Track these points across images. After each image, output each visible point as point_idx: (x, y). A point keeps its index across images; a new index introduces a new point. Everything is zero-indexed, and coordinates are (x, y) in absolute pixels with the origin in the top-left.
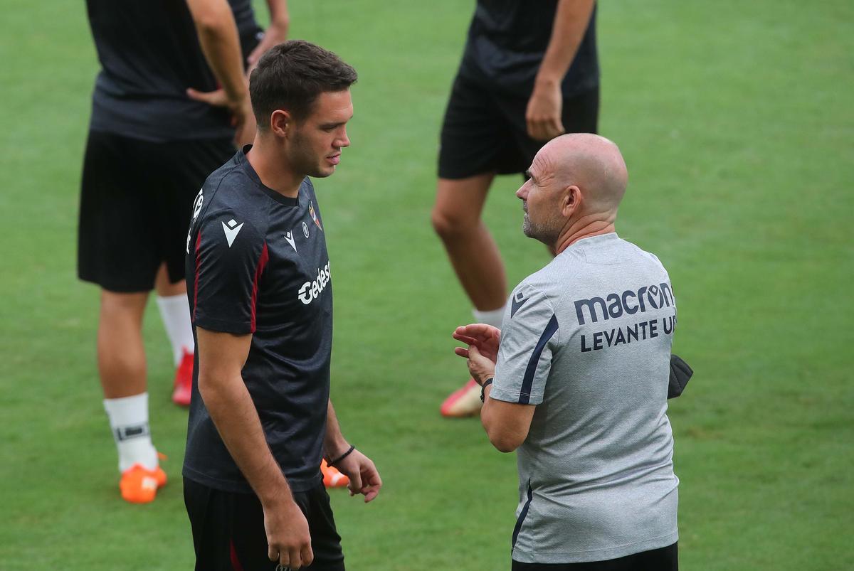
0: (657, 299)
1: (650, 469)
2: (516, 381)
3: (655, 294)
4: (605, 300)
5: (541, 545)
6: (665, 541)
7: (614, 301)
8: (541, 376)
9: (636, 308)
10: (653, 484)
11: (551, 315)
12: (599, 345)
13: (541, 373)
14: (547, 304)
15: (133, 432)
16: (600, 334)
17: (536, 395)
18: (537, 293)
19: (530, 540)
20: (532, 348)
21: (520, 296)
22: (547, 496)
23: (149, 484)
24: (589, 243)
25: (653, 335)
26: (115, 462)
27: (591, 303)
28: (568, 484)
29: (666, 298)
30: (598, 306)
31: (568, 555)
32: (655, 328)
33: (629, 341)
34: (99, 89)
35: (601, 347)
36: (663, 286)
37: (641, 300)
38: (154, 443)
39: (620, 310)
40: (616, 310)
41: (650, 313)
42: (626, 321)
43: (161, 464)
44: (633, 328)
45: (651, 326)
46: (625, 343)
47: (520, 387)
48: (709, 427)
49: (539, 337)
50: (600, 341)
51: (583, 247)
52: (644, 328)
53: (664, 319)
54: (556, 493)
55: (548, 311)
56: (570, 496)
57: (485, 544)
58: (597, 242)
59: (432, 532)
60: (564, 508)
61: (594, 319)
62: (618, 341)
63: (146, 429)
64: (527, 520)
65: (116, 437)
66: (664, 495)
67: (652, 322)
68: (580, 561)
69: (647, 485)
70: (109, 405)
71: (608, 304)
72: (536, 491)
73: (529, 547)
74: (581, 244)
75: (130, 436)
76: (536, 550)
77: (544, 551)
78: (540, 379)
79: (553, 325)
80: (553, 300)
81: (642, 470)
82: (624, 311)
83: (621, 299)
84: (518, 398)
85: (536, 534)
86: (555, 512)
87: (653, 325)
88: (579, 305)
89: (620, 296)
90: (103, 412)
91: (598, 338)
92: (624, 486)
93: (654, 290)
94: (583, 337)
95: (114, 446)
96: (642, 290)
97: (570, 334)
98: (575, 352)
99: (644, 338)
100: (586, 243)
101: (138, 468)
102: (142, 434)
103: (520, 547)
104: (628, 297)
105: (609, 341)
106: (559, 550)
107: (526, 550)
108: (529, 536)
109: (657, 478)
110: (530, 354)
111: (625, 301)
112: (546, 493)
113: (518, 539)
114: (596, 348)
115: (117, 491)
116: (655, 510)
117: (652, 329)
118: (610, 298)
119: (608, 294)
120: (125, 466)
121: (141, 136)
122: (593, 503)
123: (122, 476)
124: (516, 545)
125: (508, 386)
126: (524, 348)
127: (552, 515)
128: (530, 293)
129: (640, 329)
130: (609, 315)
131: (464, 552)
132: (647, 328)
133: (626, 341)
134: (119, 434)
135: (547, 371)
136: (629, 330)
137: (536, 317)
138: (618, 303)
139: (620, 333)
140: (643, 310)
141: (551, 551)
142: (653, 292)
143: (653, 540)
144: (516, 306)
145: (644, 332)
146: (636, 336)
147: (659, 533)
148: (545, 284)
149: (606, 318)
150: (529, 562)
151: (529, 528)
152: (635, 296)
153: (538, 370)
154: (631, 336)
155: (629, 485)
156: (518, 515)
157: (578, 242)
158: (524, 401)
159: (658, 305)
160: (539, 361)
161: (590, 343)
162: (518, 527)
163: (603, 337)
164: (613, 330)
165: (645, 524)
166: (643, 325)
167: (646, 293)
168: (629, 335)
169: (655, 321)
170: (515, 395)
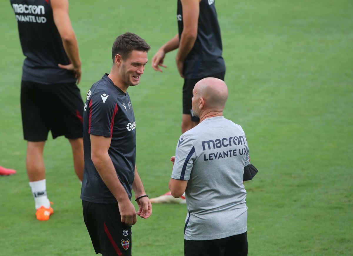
0: (237, 142)
1: (235, 204)
2: (179, 171)
3: (236, 140)
4: (214, 141)
5: (194, 234)
6: (241, 231)
7: (218, 142)
8: (188, 169)
9: (227, 145)
10: (236, 210)
11: (192, 146)
12: (211, 158)
13: (188, 168)
14: (191, 142)
15: (40, 194)
16: (212, 154)
17: (187, 177)
18: (188, 138)
19: (190, 231)
20: (185, 159)
21: (182, 139)
22: (196, 215)
23: (47, 214)
24: (211, 120)
25: (234, 155)
26: (34, 205)
27: (208, 142)
28: (203, 211)
29: (241, 141)
30: (211, 144)
31: (204, 237)
32: (236, 153)
33: (224, 157)
34: (25, 64)
35: (212, 159)
36: (240, 137)
37: (230, 142)
38: (48, 198)
39: (221, 145)
40: (219, 145)
41: (234, 147)
42: (223, 150)
43: (51, 206)
44: (226, 152)
45: (234, 152)
46: (222, 158)
47: (181, 174)
48: (258, 187)
49: (188, 155)
50: (212, 157)
51: (208, 121)
52: (230, 152)
53: (240, 150)
54: (199, 214)
55: (191, 145)
56: (204, 215)
57: (174, 233)
58: (214, 119)
59: (154, 229)
60: (202, 220)
61: (210, 148)
62: (219, 157)
63: (45, 193)
64: (189, 224)
65: (34, 196)
66: (241, 214)
67: (234, 150)
68: (209, 239)
69: (234, 210)
70: (31, 184)
71: (215, 143)
72: (192, 213)
73: (189, 234)
74: (207, 120)
75: (39, 196)
76: (192, 235)
77: (195, 236)
78: (188, 171)
79: (193, 150)
80: (193, 141)
81: (232, 205)
82: (222, 146)
83: (221, 141)
84: (180, 177)
85: (192, 229)
86: (198, 221)
87: (235, 151)
88: (203, 143)
89: (221, 140)
90: (29, 186)
91: (211, 155)
92: (225, 211)
93: (236, 138)
94: (205, 155)
95: (33, 200)
96: (231, 138)
97: (200, 154)
98: (202, 160)
99: (231, 156)
100: (209, 120)
101: (42, 207)
102: (44, 195)
103: (186, 234)
104: (225, 141)
105: (216, 157)
106: (201, 236)
107: (188, 235)
108: (189, 230)
109: (238, 207)
110: (184, 161)
111: (223, 142)
112: (195, 214)
113: (186, 231)
114: (210, 159)
115: (35, 216)
116: (237, 220)
117: (234, 153)
118: (216, 140)
119: (216, 139)
120: (37, 207)
121: (41, 82)
122: (213, 218)
123: (37, 211)
124: (185, 233)
125: (176, 173)
126: (182, 159)
127: (197, 222)
128: (185, 138)
129: (229, 153)
130: (216, 147)
131: (166, 236)
132: (232, 153)
133: (223, 157)
134: (35, 195)
135: (191, 168)
136: (224, 153)
137: (187, 147)
138: (220, 142)
139: (220, 154)
140: (231, 145)
141: (197, 236)
142: (235, 139)
143: (237, 231)
144: (180, 143)
145: (231, 154)
146: (227, 155)
147: (239, 228)
148: (191, 135)
149: (214, 148)
150: (190, 240)
151: (189, 227)
152: (227, 140)
153: (187, 167)
154: (225, 155)
155: (227, 210)
156: (186, 222)
157: (206, 119)
158: (182, 179)
159: (237, 144)
160: (188, 164)
161: (207, 157)
162: (186, 227)
163: (213, 155)
164: (217, 153)
165: (233, 225)
166: (230, 151)
167: (232, 139)
168: (224, 155)
169: (236, 150)
170: (179, 177)
